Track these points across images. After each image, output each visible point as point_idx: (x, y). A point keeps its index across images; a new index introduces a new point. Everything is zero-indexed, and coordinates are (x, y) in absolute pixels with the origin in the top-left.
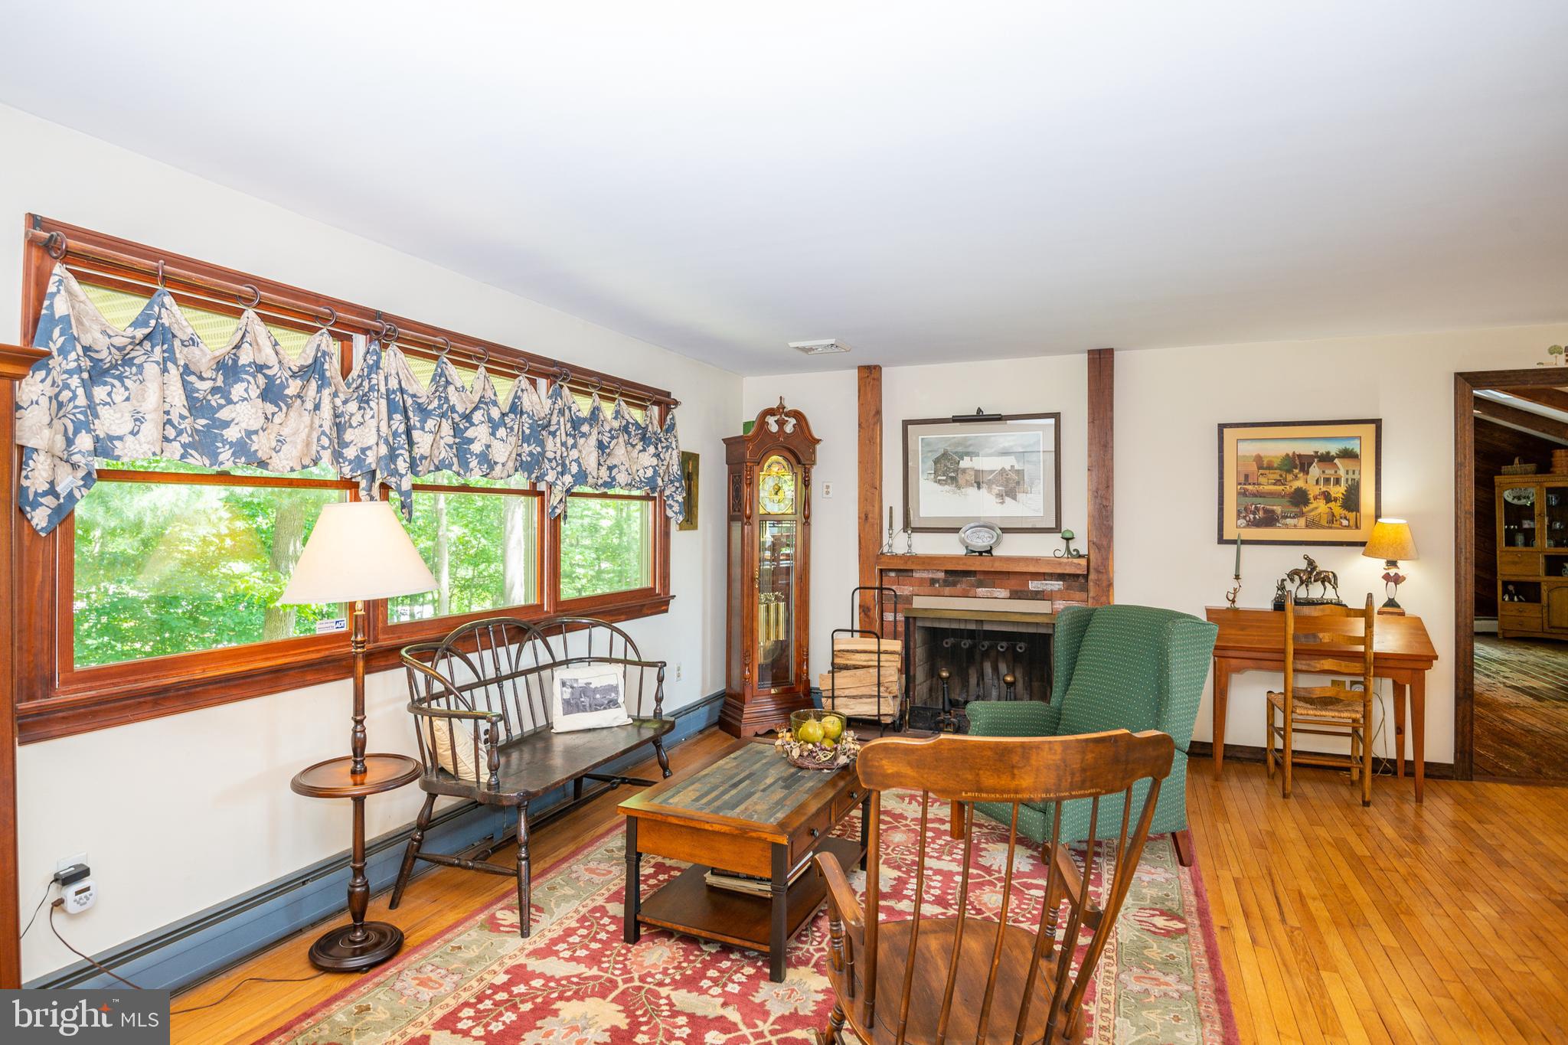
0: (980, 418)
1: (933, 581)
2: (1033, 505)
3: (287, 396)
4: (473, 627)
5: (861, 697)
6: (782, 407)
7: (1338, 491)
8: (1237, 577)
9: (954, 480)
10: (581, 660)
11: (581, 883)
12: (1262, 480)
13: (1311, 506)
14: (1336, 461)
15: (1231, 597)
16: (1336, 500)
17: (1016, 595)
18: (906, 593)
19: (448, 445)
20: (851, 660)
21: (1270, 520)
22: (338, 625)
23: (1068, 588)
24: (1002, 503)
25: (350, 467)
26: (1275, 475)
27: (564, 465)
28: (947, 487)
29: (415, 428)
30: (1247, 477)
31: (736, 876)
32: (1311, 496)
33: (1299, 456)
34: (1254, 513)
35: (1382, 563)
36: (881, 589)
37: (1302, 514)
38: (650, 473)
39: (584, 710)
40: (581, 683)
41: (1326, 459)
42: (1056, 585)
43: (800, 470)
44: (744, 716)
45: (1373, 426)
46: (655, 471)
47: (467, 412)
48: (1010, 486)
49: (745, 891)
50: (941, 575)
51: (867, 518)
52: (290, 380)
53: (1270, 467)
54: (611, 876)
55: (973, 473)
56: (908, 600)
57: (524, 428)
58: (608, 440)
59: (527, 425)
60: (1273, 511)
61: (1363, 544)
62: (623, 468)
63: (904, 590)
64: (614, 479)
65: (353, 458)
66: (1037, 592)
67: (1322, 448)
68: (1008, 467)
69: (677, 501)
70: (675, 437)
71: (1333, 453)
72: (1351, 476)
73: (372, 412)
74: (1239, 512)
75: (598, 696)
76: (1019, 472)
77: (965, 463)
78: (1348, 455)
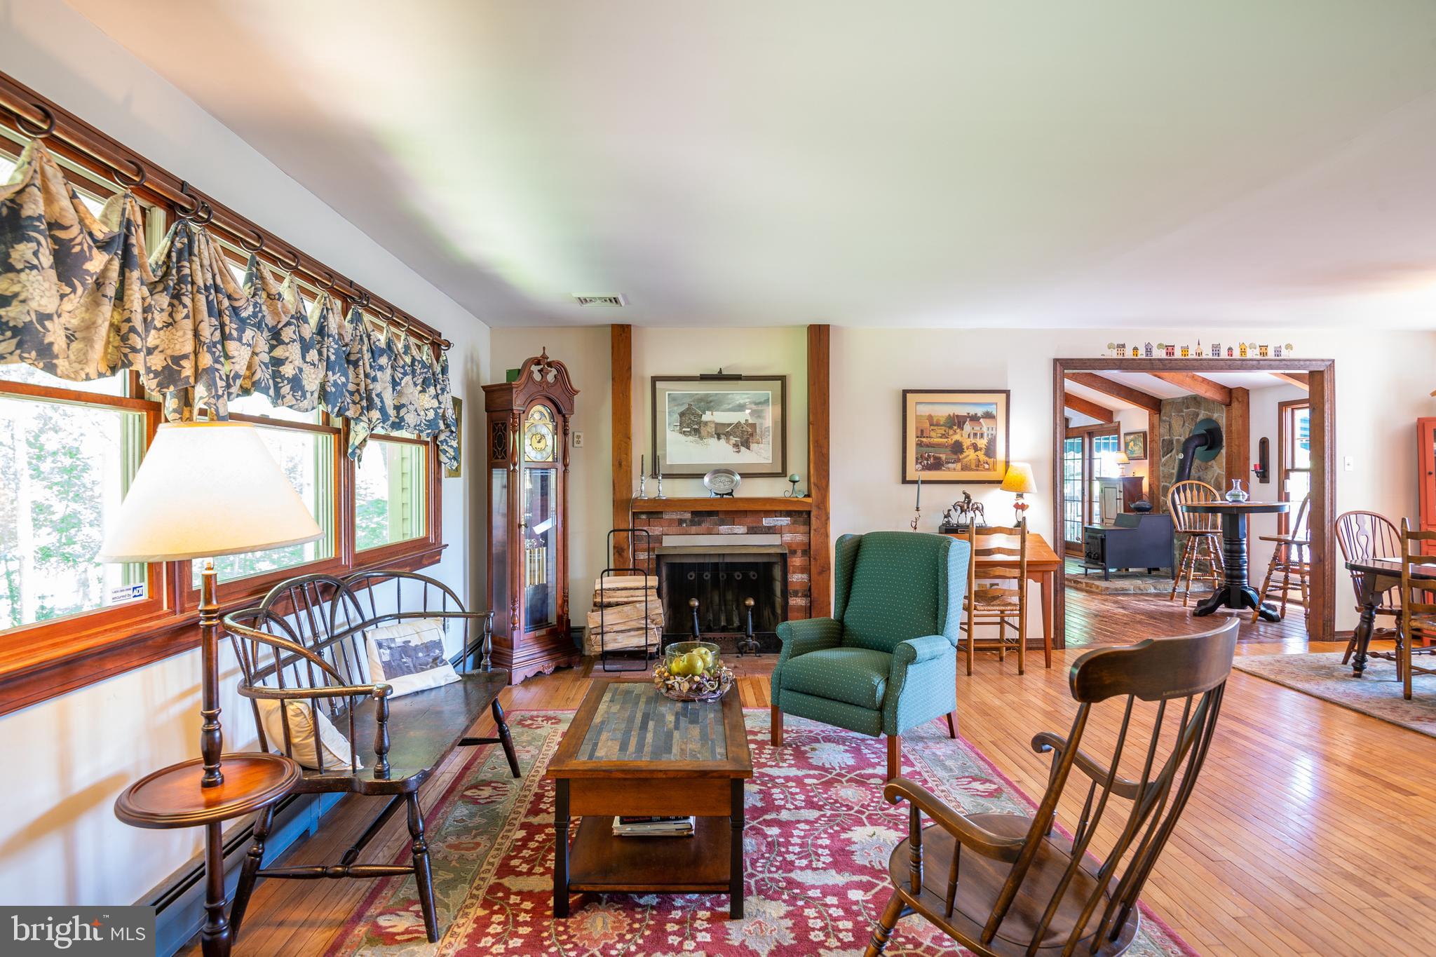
0: (720, 377)
1: (681, 522)
2: (762, 454)
3: (87, 272)
4: (288, 586)
5: (629, 630)
6: (544, 357)
7: (982, 443)
8: (918, 509)
9: (697, 431)
10: (392, 617)
11: (454, 863)
12: (933, 434)
13: (965, 454)
14: (981, 420)
15: (914, 524)
16: (981, 449)
17: (752, 531)
18: (657, 533)
19: (264, 364)
20: (614, 597)
21: (937, 465)
22: (136, 593)
23: (794, 523)
24: (738, 452)
25: (156, 380)
26: (941, 431)
27: (369, 399)
28: (691, 438)
29: (230, 337)
30: (922, 431)
31: (649, 820)
32: (965, 447)
33: (957, 416)
34: (927, 460)
35: (1014, 494)
36: (633, 530)
37: (958, 460)
38: (431, 415)
39: (410, 672)
40: (399, 642)
41: (974, 419)
42: (785, 521)
43: (559, 419)
44: (514, 661)
45: (1004, 395)
46: (436, 414)
47: (279, 326)
48: (744, 437)
49: (658, 833)
50: (688, 516)
51: (620, 464)
52: (95, 251)
53: (938, 425)
54: (481, 849)
55: (713, 425)
56: (659, 539)
57: (330, 354)
58: (400, 376)
59: (332, 350)
60: (940, 458)
61: (1000, 482)
62: (411, 407)
63: (656, 530)
64: (402, 419)
65: (160, 369)
66: (769, 528)
67: (973, 410)
68: (743, 422)
69: (451, 447)
70: (449, 380)
71: (979, 415)
72: (990, 432)
73: (185, 311)
74: (917, 459)
75: (420, 655)
76: (753, 426)
77: (707, 417)
78: (989, 416)
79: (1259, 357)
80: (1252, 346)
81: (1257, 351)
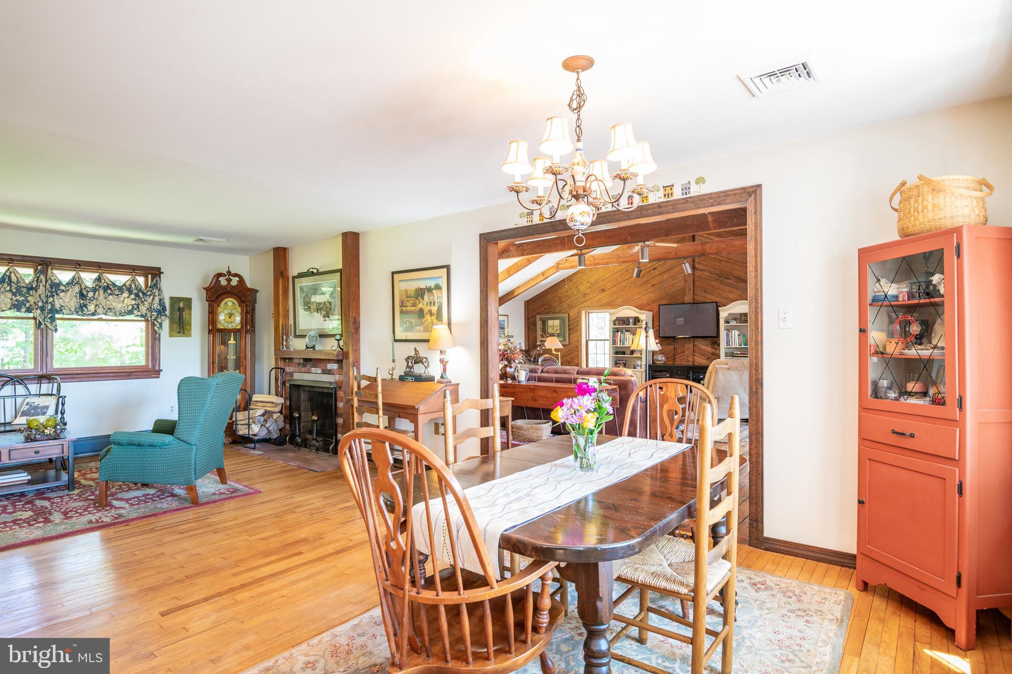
2: (334, 322)
7: (434, 309)
8: (394, 361)
10: (48, 395)
12: (408, 304)
13: (425, 318)
14: (434, 291)
15: (391, 372)
16: (434, 314)
17: (323, 372)
21: (411, 327)
23: (337, 368)
24: (325, 321)
26: (412, 301)
30: (402, 302)
32: (425, 313)
33: (420, 289)
34: (405, 324)
37: (422, 324)
39: (28, 416)
41: (430, 290)
42: (334, 366)
43: (243, 305)
45: (445, 269)
48: (328, 311)
50: (301, 361)
53: (410, 296)
56: (291, 374)
60: (411, 323)
62: (100, 306)
63: (290, 369)
64: (96, 311)
66: (330, 370)
67: (428, 284)
68: (326, 301)
69: (158, 322)
70: (159, 290)
71: (432, 287)
72: (439, 300)
74: (400, 323)
75: (39, 410)
76: (330, 303)
77: (313, 299)
78: (438, 287)
79: (663, 200)
80: (655, 189)
81: (661, 193)
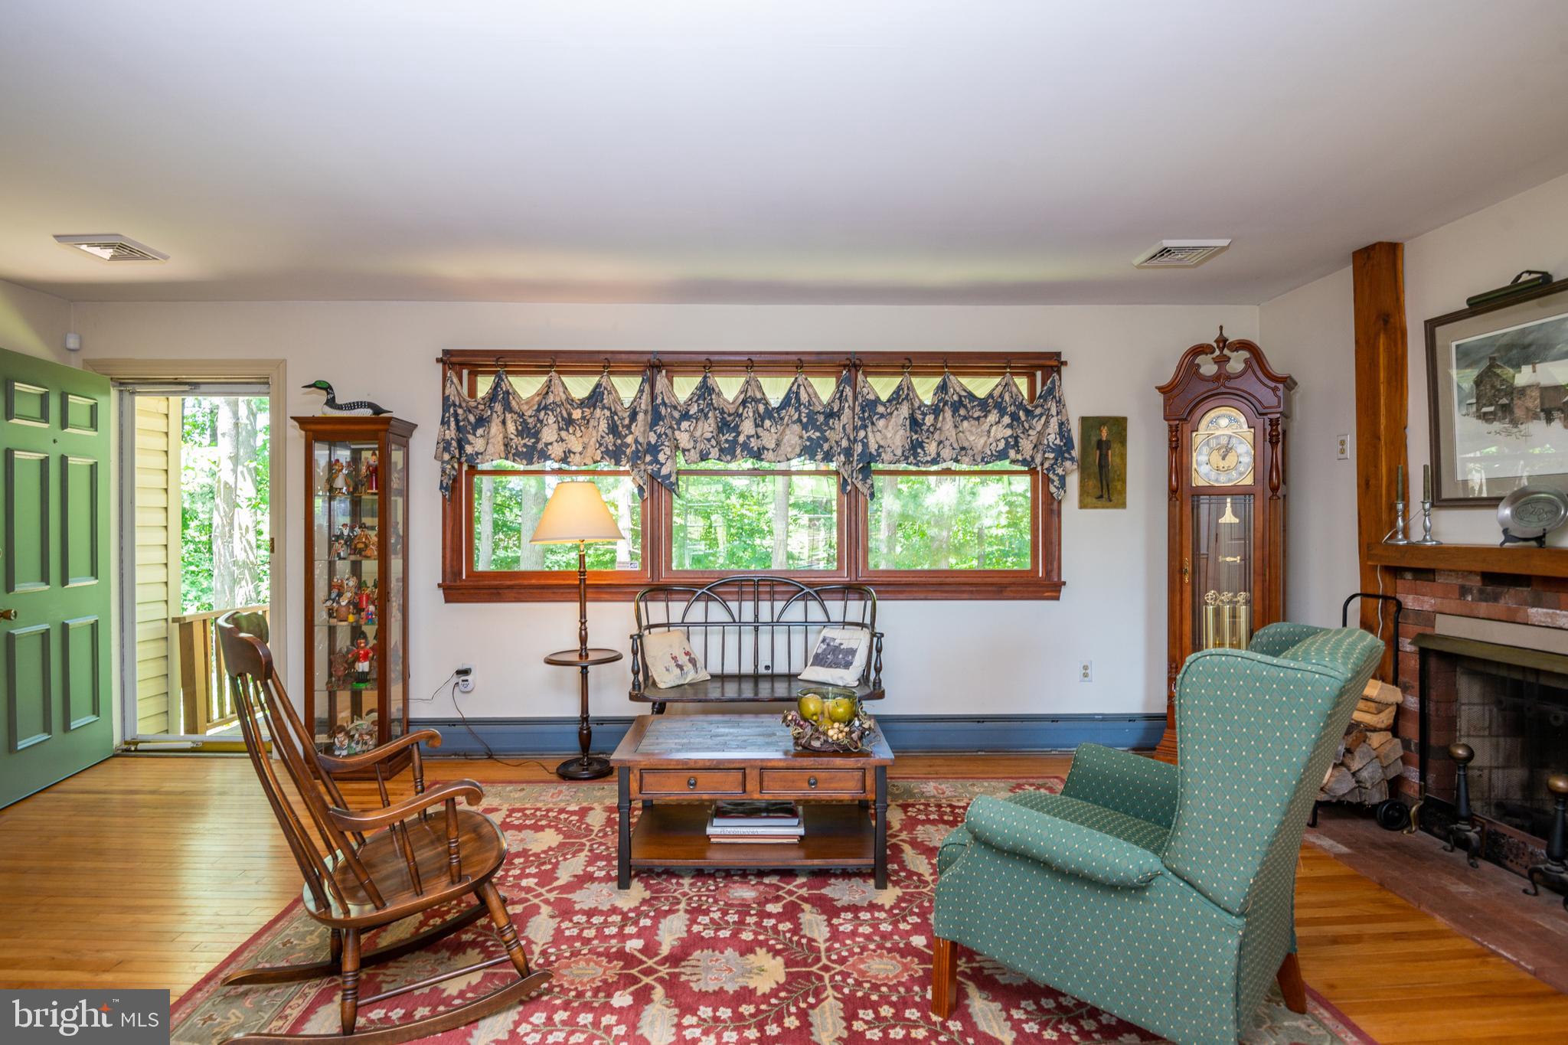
1: (1464, 591)
6: (1224, 339)
9: (1505, 411)
10: (857, 624)
18: (1427, 608)
19: (707, 439)
28: (1495, 426)
40: (837, 642)
43: (1262, 423)
50: (1476, 581)
51: (1367, 484)
55: (1537, 394)
56: (1428, 618)
63: (1424, 604)
70: (1059, 402)
75: (840, 656)
77: (1523, 378)
